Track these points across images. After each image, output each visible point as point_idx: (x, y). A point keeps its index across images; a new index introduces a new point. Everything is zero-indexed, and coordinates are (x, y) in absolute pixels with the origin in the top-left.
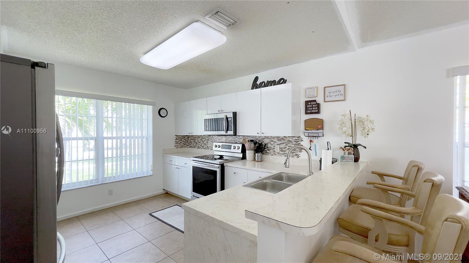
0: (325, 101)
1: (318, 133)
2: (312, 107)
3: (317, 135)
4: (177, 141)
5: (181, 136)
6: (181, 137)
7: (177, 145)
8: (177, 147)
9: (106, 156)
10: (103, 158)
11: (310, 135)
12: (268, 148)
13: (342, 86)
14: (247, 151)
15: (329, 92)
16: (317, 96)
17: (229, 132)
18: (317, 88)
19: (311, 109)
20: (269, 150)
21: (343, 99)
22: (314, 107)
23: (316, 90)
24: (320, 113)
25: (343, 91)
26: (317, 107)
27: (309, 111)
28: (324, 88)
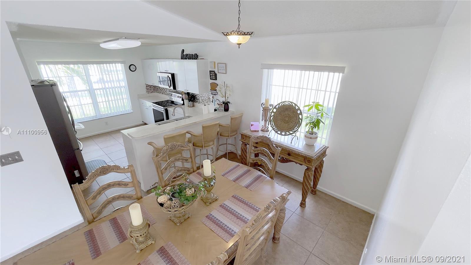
0: (218, 73)
3: (215, 94)
5: (149, 85)
8: (148, 92)
10: (97, 102)
11: (213, 93)
12: (197, 98)
13: (225, 64)
14: (184, 100)
15: (220, 67)
16: (215, 68)
17: (171, 87)
18: (215, 62)
19: (212, 76)
20: (197, 100)
21: (225, 73)
22: (213, 75)
23: (213, 64)
24: (216, 80)
25: (225, 67)
26: (215, 76)
27: (211, 78)
28: (218, 63)
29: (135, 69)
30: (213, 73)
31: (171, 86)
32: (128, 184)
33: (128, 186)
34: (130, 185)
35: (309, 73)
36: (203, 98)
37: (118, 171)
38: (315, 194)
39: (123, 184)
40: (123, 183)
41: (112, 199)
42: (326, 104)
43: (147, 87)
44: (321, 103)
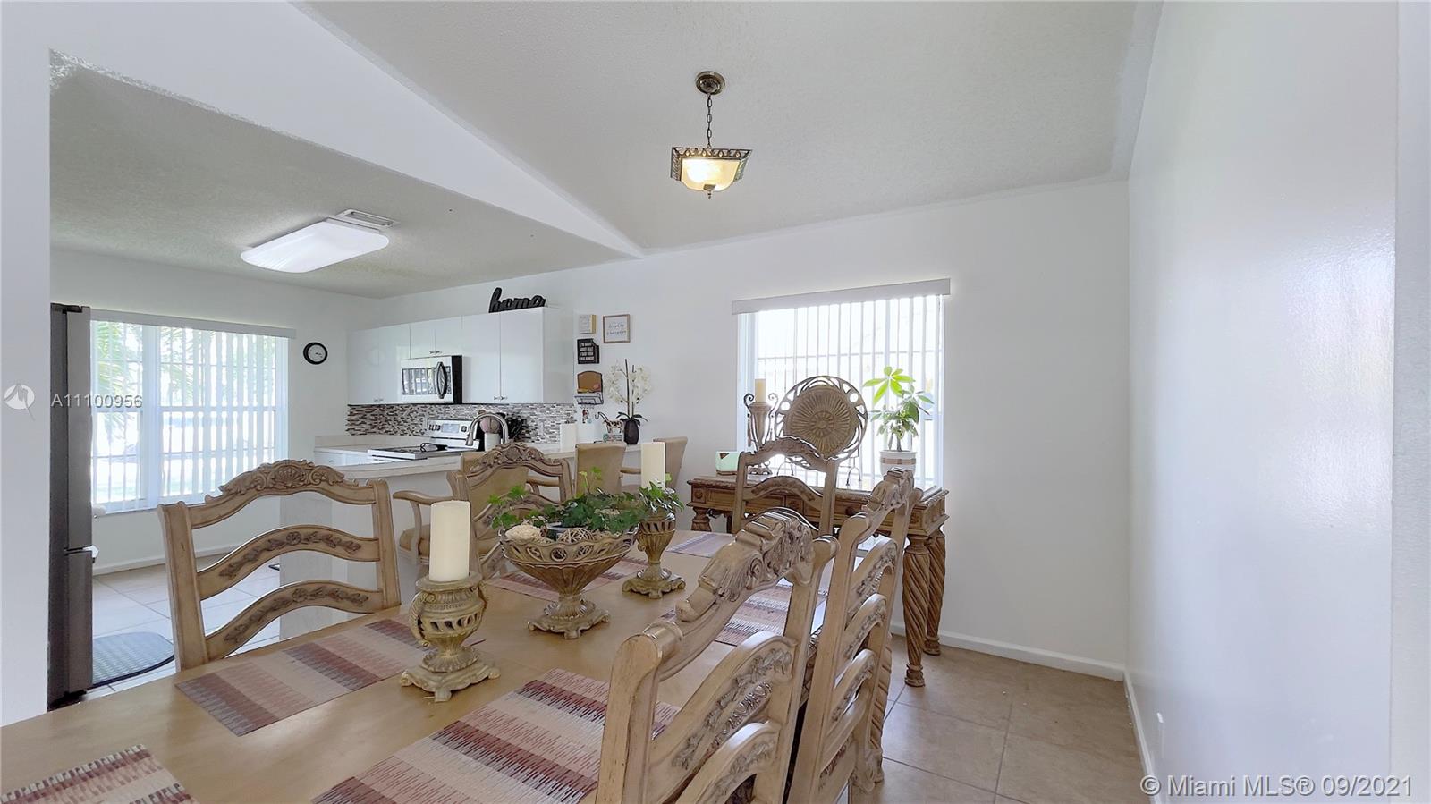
0: (605, 342)
1: (593, 398)
2: (587, 351)
3: (593, 402)
4: (353, 418)
5: (363, 406)
6: (364, 409)
7: (351, 427)
8: (354, 432)
9: (166, 449)
10: (160, 454)
11: (585, 401)
12: (527, 427)
13: (626, 318)
14: (486, 435)
15: (610, 327)
16: (594, 332)
17: (446, 395)
18: (594, 317)
19: (585, 354)
20: (528, 432)
21: (626, 339)
22: (589, 351)
23: (591, 321)
24: (598, 362)
25: (626, 326)
26: (593, 351)
27: (582, 359)
28: (604, 318)
29: (324, 356)
30: (590, 344)
31: (445, 392)
32: (359, 547)
33: (359, 554)
34: (367, 551)
35: (862, 307)
36: (548, 424)
37: (337, 489)
38: (938, 654)
39: (340, 543)
40: (345, 539)
41: (295, 593)
42: (917, 376)
43: (351, 414)
44: (905, 373)
